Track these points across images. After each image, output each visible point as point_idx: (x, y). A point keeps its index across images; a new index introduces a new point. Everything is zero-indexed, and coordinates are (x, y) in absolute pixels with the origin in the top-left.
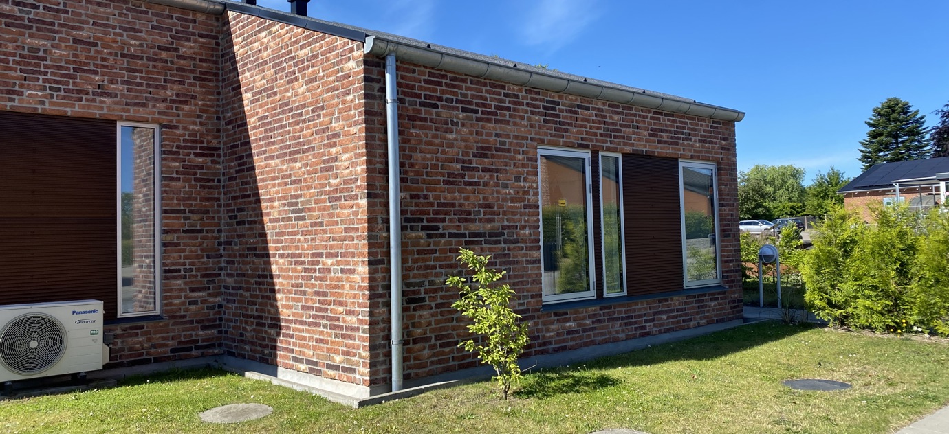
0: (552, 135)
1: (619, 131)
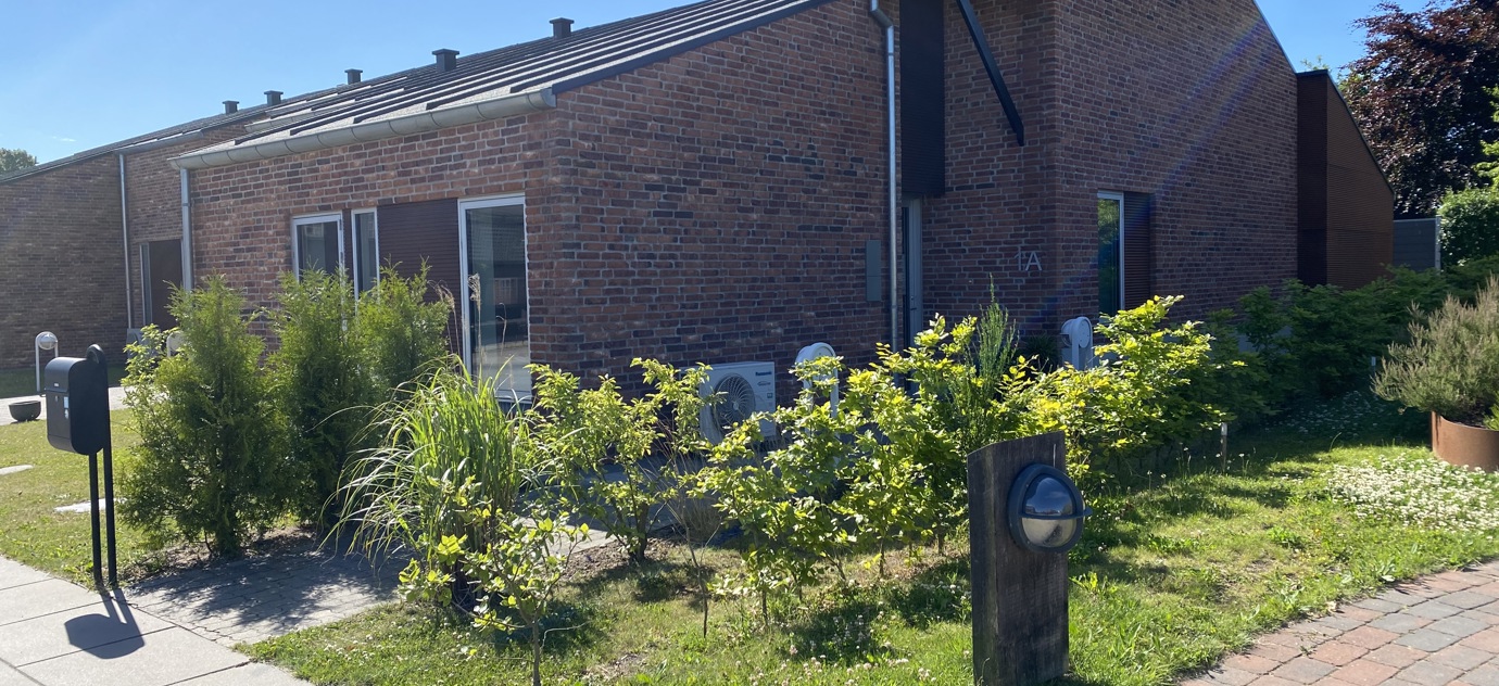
0: (296, 203)
1: (362, 179)
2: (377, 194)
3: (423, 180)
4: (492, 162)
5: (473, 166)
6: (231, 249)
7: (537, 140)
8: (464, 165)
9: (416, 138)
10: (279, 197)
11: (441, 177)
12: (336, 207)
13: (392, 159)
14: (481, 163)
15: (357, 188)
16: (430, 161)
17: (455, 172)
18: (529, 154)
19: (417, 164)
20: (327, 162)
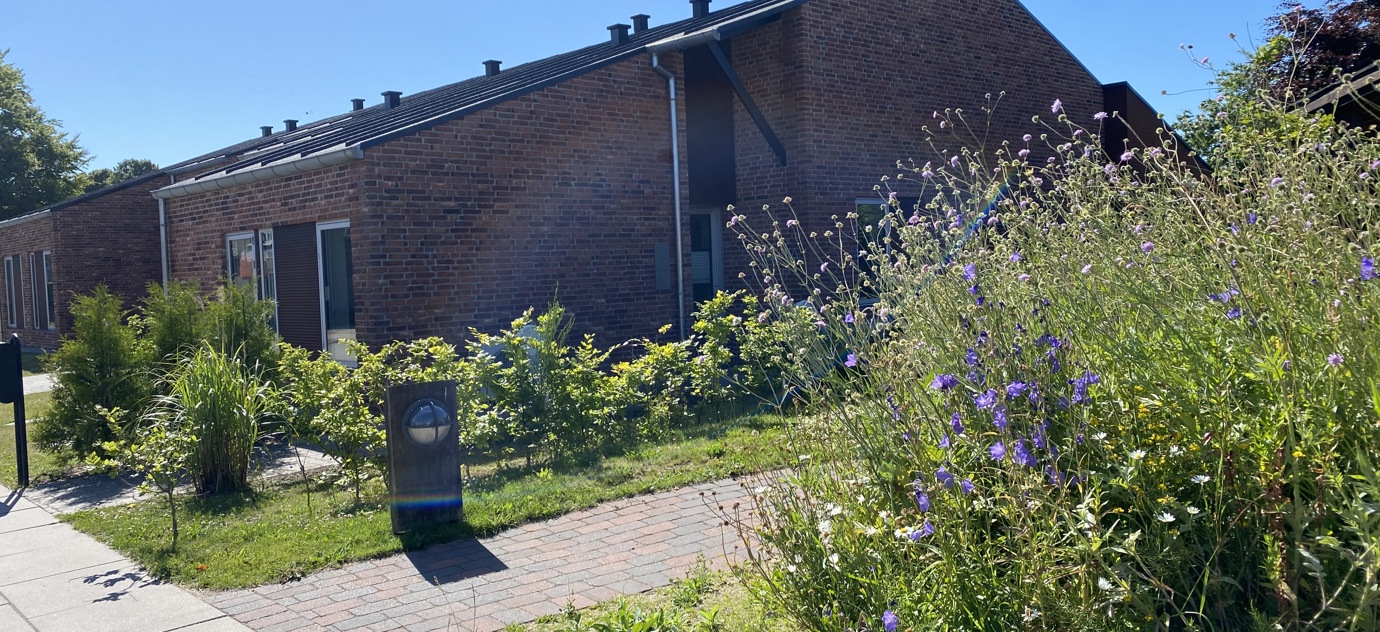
0: (227, 225)
1: (262, 208)
2: (271, 219)
3: (295, 209)
4: (331, 196)
5: (321, 199)
6: (191, 258)
7: (355, 182)
8: (316, 199)
9: (291, 179)
10: (217, 220)
11: (304, 207)
12: (249, 228)
13: (278, 193)
14: (326, 197)
15: (260, 214)
16: (298, 196)
17: (312, 204)
18: (351, 191)
19: (292, 197)
20: (243, 195)
